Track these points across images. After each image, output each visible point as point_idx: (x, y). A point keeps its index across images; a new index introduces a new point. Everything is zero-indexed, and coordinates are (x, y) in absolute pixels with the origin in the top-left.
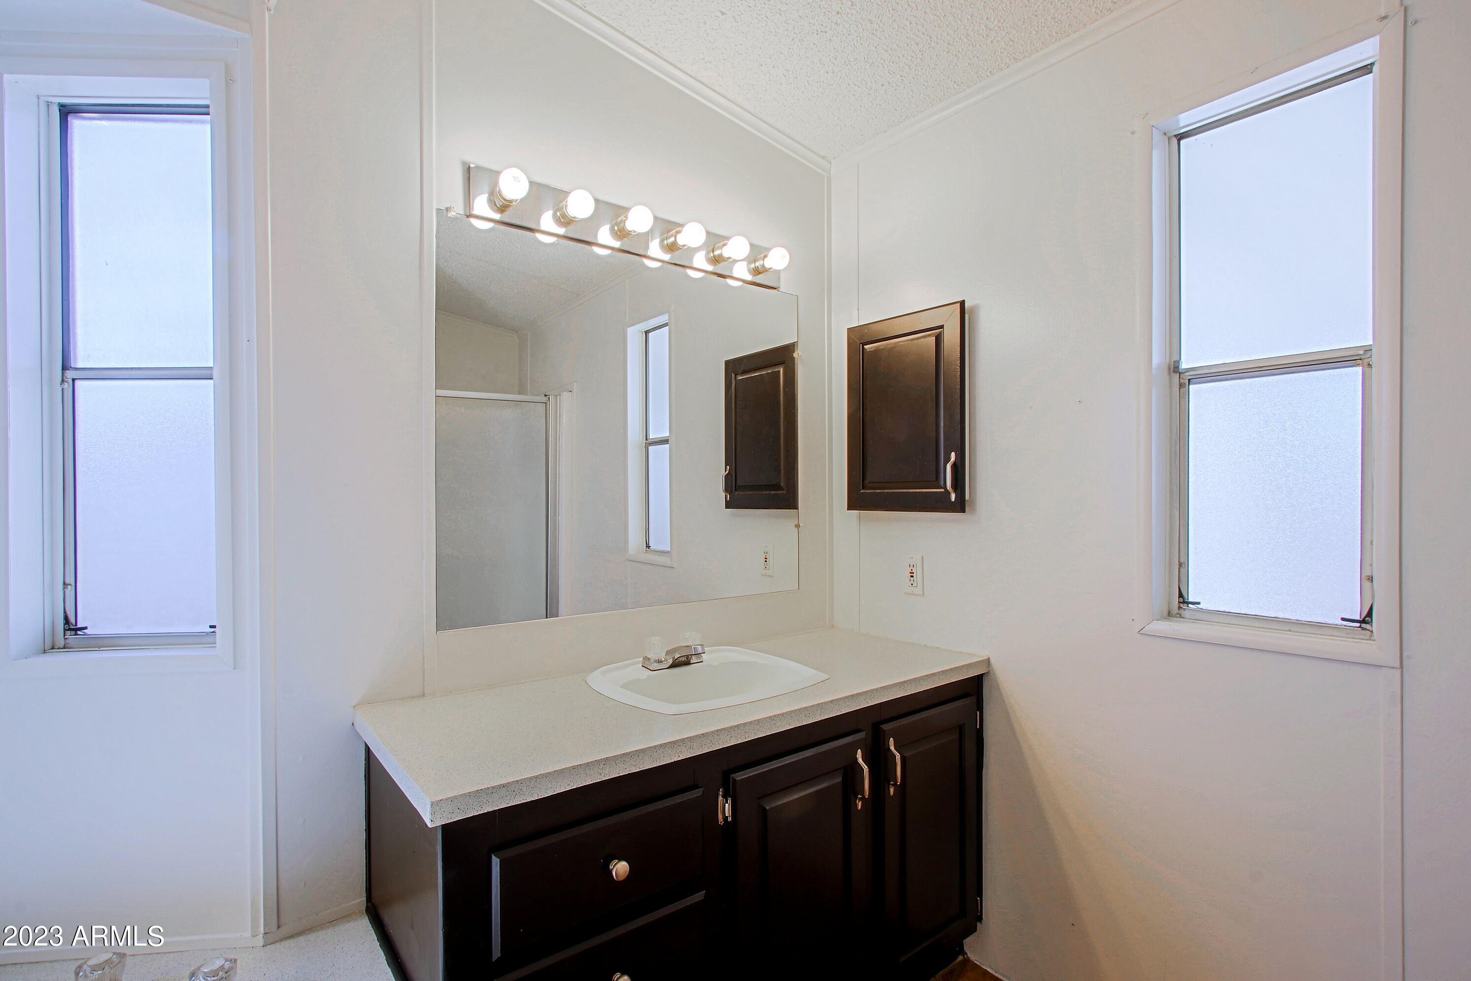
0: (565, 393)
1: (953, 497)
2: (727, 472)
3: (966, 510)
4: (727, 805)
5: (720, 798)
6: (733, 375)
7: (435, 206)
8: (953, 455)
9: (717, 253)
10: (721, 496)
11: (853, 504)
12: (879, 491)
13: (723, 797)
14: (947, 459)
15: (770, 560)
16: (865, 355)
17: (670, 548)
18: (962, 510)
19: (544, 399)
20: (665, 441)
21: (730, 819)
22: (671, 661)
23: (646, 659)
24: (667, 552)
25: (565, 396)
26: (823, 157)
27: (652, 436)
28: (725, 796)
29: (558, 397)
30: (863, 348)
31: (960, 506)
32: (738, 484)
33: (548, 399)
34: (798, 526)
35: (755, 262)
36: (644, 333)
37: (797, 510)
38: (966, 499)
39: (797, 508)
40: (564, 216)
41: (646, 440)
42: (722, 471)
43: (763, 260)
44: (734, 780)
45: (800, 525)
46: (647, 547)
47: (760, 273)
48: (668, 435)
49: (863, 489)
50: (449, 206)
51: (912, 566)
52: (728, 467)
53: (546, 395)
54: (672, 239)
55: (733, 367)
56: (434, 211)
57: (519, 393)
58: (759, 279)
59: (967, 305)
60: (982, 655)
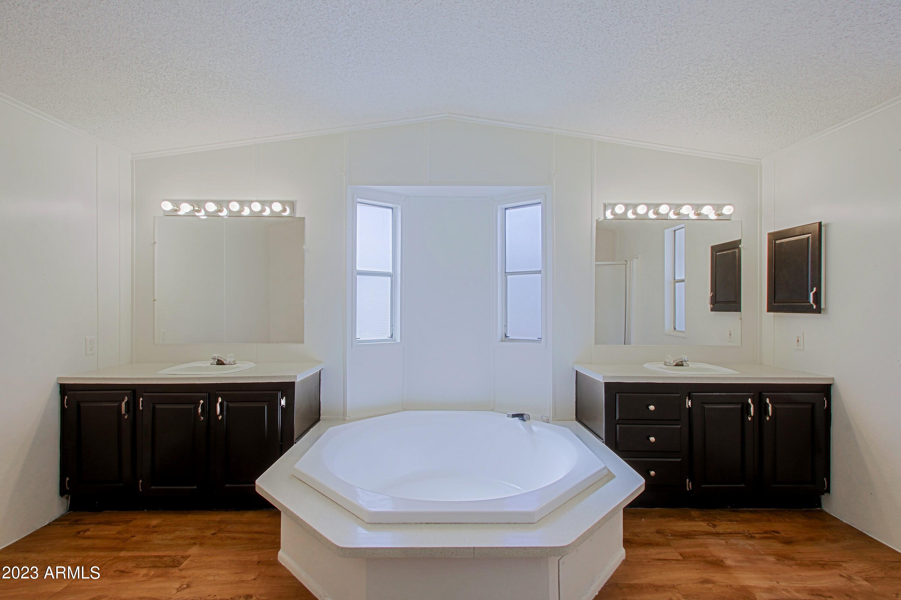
0: (635, 259)
1: (815, 307)
2: (711, 295)
3: (822, 313)
4: (689, 402)
5: (687, 400)
6: (715, 253)
7: (595, 219)
8: (815, 289)
9: (699, 212)
10: (709, 306)
11: (769, 310)
12: (781, 304)
13: (688, 399)
14: (812, 290)
15: (732, 334)
16: (776, 245)
17: (684, 329)
18: (820, 312)
19: (625, 263)
20: (683, 281)
21: (690, 406)
22: (675, 364)
23: (665, 362)
24: (684, 332)
25: (635, 260)
26: (757, 159)
27: (677, 278)
28: (689, 399)
29: (631, 261)
30: (775, 242)
31: (818, 311)
32: (716, 301)
33: (626, 262)
34: (741, 319)
35: (718, 211)
36: (673, 231)
37: (740, 312)
38: (822, 307)
39: (741, 311)
40: (635, 212)
41: (674, 280)
42: (709, 294)
43: (721, 211)
44: (692, 395)
45: (742, 319)
46: (674, 329)
47: (720, 215)
48: (684, 278)
49: (774, 303)
50: (599, 218)
51: (798, 337)
52: (712, 293)
53: (626, 261)
54: (678, 211)
55: (715, 249)
56: (595, 221)
57: (613, 261)
58: (721, 218)
59: (822, 223)
60: (831, 376)
